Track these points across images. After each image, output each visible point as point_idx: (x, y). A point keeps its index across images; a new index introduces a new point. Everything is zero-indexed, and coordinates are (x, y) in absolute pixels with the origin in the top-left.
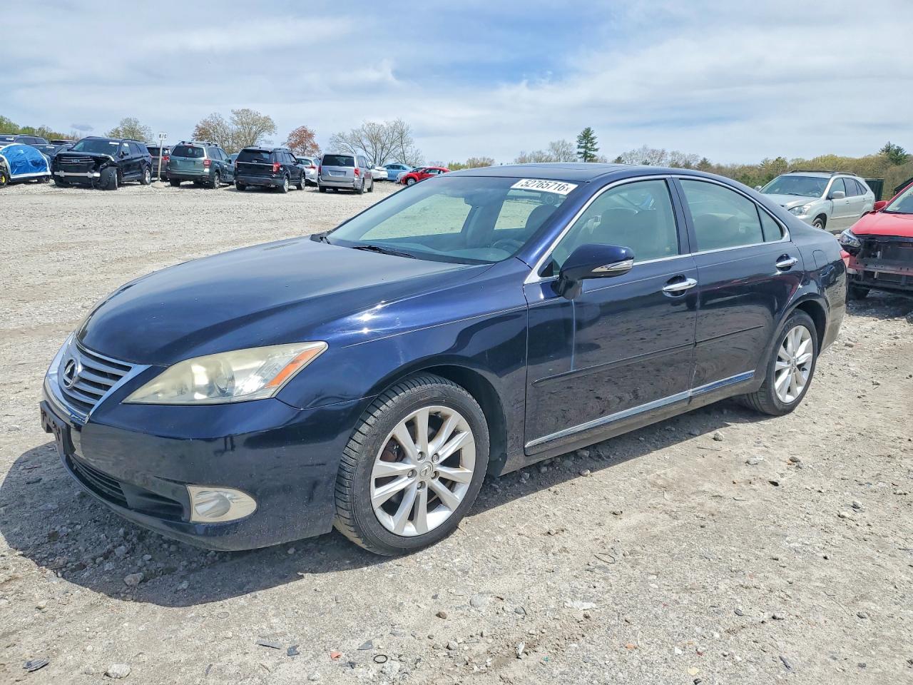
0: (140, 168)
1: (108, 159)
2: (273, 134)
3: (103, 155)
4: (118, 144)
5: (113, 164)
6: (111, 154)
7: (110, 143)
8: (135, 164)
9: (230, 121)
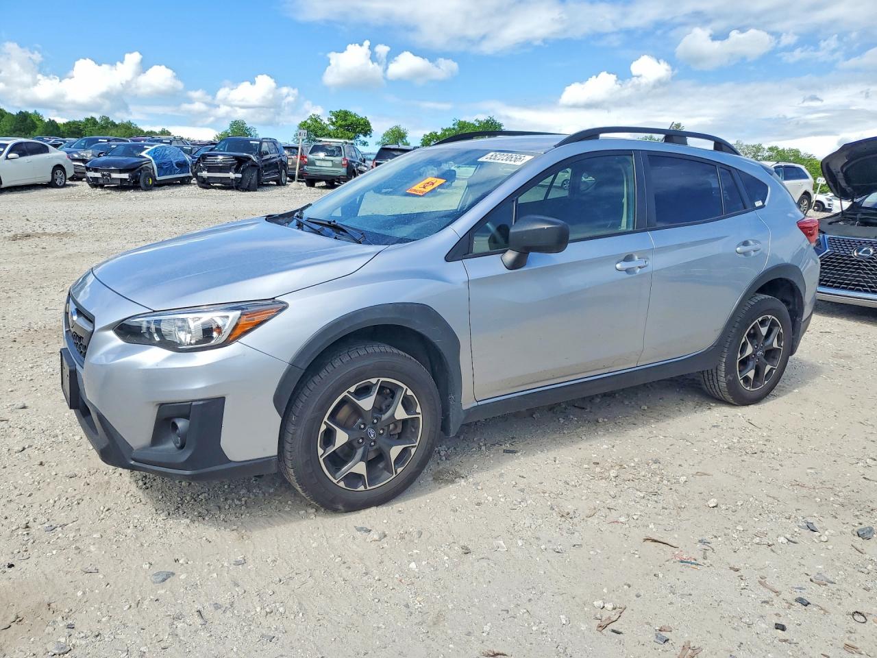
0: (277, 167)
1: (250, 159)
2: (368, 136)
3: (245, 154)
4: (258, 143)
5: (254, 165)
6: (252, 154)
7: (251, 142)
8: (271, 164)
9: (328, 123)
